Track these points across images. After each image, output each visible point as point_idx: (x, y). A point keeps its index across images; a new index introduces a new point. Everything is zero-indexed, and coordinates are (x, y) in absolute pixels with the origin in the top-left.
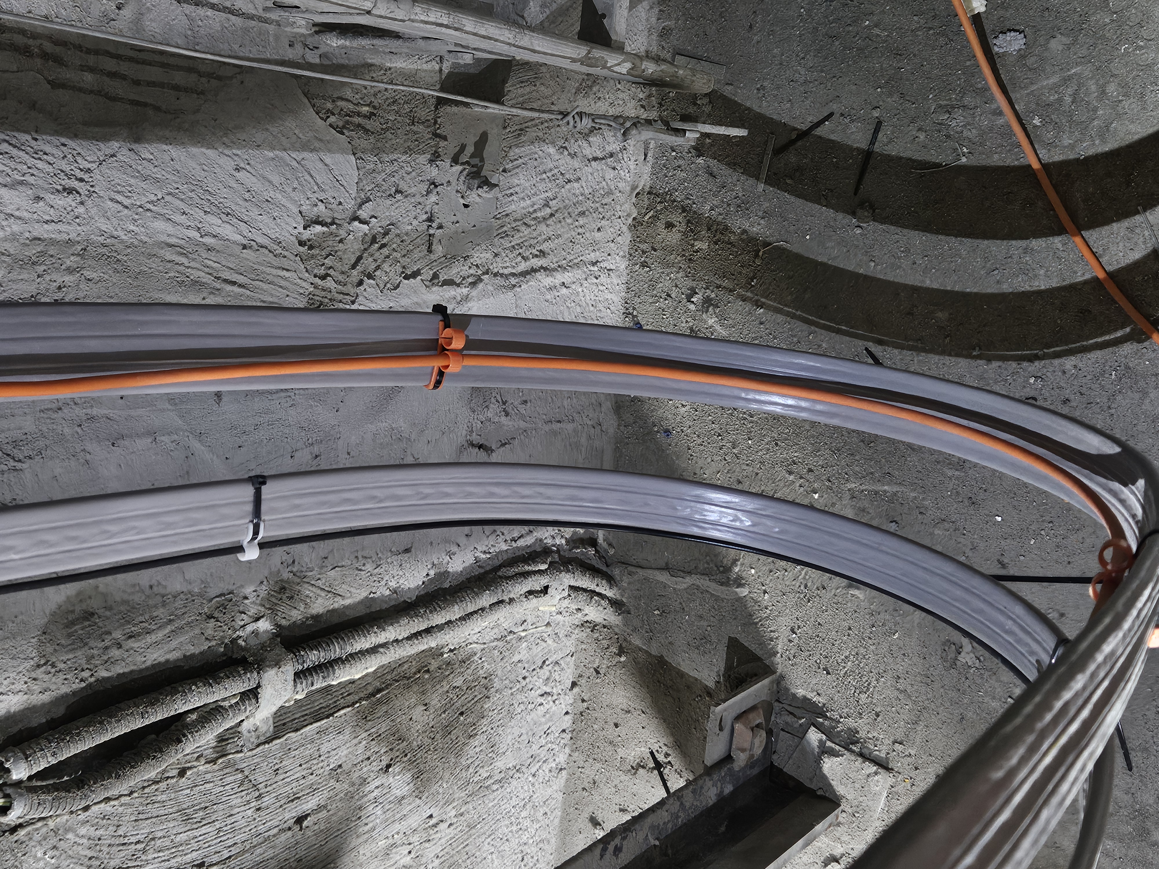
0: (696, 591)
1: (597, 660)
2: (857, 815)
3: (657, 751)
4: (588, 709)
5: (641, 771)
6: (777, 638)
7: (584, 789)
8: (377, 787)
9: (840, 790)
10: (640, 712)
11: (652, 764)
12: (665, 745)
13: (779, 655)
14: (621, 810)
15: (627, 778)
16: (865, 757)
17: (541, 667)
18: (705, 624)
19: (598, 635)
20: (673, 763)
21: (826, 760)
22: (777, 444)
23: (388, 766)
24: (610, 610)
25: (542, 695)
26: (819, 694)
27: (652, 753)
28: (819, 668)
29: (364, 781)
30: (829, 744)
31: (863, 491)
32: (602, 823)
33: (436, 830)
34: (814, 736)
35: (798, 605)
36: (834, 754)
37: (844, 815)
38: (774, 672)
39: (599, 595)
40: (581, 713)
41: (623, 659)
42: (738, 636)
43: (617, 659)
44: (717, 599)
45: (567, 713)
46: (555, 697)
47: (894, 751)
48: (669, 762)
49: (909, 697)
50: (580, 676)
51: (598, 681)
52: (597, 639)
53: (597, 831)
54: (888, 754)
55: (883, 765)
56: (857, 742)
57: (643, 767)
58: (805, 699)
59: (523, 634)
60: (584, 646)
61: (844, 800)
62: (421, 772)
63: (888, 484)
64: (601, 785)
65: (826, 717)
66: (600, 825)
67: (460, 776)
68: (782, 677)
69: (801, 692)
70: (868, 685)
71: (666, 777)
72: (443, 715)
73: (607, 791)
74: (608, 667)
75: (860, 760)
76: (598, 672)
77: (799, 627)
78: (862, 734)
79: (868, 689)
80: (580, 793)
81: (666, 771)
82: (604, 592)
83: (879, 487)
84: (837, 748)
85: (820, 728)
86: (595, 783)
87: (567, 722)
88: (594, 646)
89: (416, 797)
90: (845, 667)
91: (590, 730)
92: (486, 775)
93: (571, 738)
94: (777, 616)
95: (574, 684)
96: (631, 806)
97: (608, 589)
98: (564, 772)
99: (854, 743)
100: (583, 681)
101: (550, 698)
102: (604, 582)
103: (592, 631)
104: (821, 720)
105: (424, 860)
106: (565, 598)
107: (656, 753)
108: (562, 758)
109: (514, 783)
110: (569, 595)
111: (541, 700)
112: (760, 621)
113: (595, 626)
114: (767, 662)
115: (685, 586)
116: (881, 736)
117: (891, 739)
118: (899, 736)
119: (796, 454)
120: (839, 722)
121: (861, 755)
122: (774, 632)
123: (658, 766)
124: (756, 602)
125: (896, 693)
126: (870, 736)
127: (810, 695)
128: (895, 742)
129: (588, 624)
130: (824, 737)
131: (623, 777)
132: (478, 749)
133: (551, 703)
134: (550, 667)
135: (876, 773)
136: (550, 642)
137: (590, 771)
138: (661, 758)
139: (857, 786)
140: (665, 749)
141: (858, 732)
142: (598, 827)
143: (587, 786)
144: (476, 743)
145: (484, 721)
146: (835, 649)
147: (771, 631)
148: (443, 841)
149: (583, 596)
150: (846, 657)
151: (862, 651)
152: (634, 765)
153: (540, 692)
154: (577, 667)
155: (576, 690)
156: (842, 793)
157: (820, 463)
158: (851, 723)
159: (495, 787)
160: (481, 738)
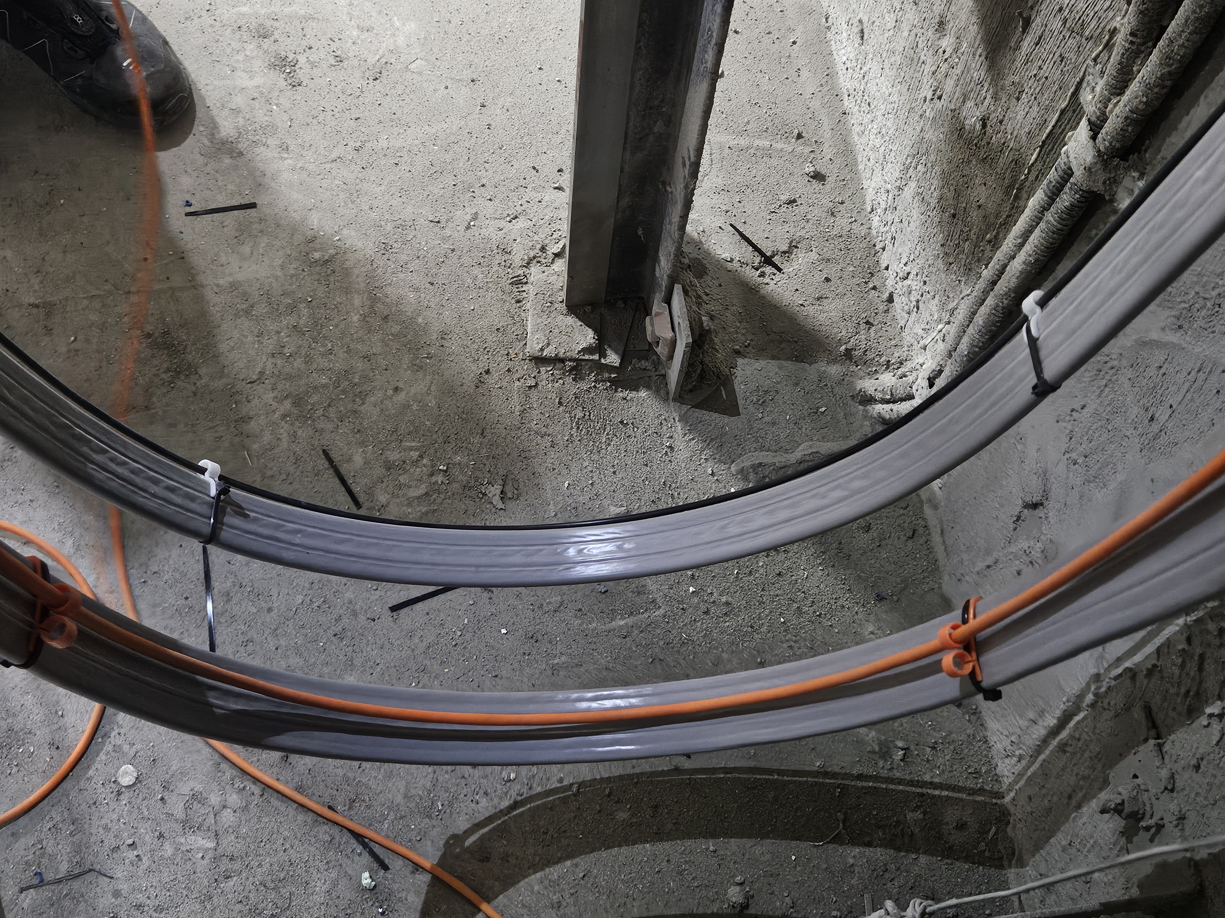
0: (788, 447)
1: (873, 335)
2: (549, 304)
3: (774, 275)
4: (866, 283)
5: (785, 248)
6: (685, 434)
7: (842, 203)
8: (985, 98)
9: (571, 320)
10: (805, 304)
11: (776, 259)
12: (767, 284)
13: (677, 420)
14: (794, 201)
15: (798, 234)
17: (918, 301)
18: (766, 419)
19: (882, 360)
20: (753, 270)
22: (752, 627)
23: (984, 126)
26: (625, 399)
27: (779, 270)
28: (632, 424)
30: (596, 357)
31: (646, 610)
34: (613, 358)
40: (872, 275)
41: (843, 348)
43: (849, 346)
44: (762, 448)
45: (887, 268)
46: (898, 278)
47: (534, 377)
48: (757, 269)
50: (887, 311)
51: (864, 315)
52: (881, 356)
53: (812, 169)
54: (539, 372)
55: (539, 360)
56: (570, 371)
57: (784, 252)
58: (636, 389)
59: (940, 326)
60: (893, 342)
63: (621, 627)
64: (824, 215)
66: (811, 177)
69: (643, 394)
73: (817, 212)
74: (857, 333)
75: (561, 355)
76: (867, 323)
77: (666, 453)
78: (569, 380)
79: (577, 423)
80: (845, 197)
81: (758, 260)
82: (885, 406)
83: (630, 621)
86: (832, 214)
87: (884, 259)
88: (881, 348)
90: (607, 434)
91: (857, 263)
93: (874, 245)
94: (692, 456)
95: (890, 299)
96: (784, 209)
98: (869, 209)
100: (882, 307)
101: (901, 275)
103: (889, 361)
104: (613, 376)
105: (930, 52)
106: (913, 382)
107: (776, 271)
108: (876, 221)
112: (708, 444)
113: (887, 368)
114: (685, 408)
115: (800, 448)
116: (550, 385)
117: (540, 387)
118: (534, 393)
122: (690, 440)
123: (768, 261)
124: (720, 461)
126: (561, 381)
127: (633, 394)
128: (537, 384)
130: (603, 361)
131: (802, 233)
132: (933, 188)
133: (899, 271)
134: (912, 305)
135: (542, 350)
136: (920, 332)
137: (842, 223)
138: (769, 270)
139: (557, 331)
140: (766, 280)
142: (812, 174)
143: (841, 207)
144: (935, 194)
145: (937, 220)
146: (623, 447)
147: (693, 439)
150: (609, 445)
151: (595, 457)
152: (795, 250)
153: (911, 276)
154: (894, 318)
155: (886, 296)
157: (699, 624)
160: (933, 202)
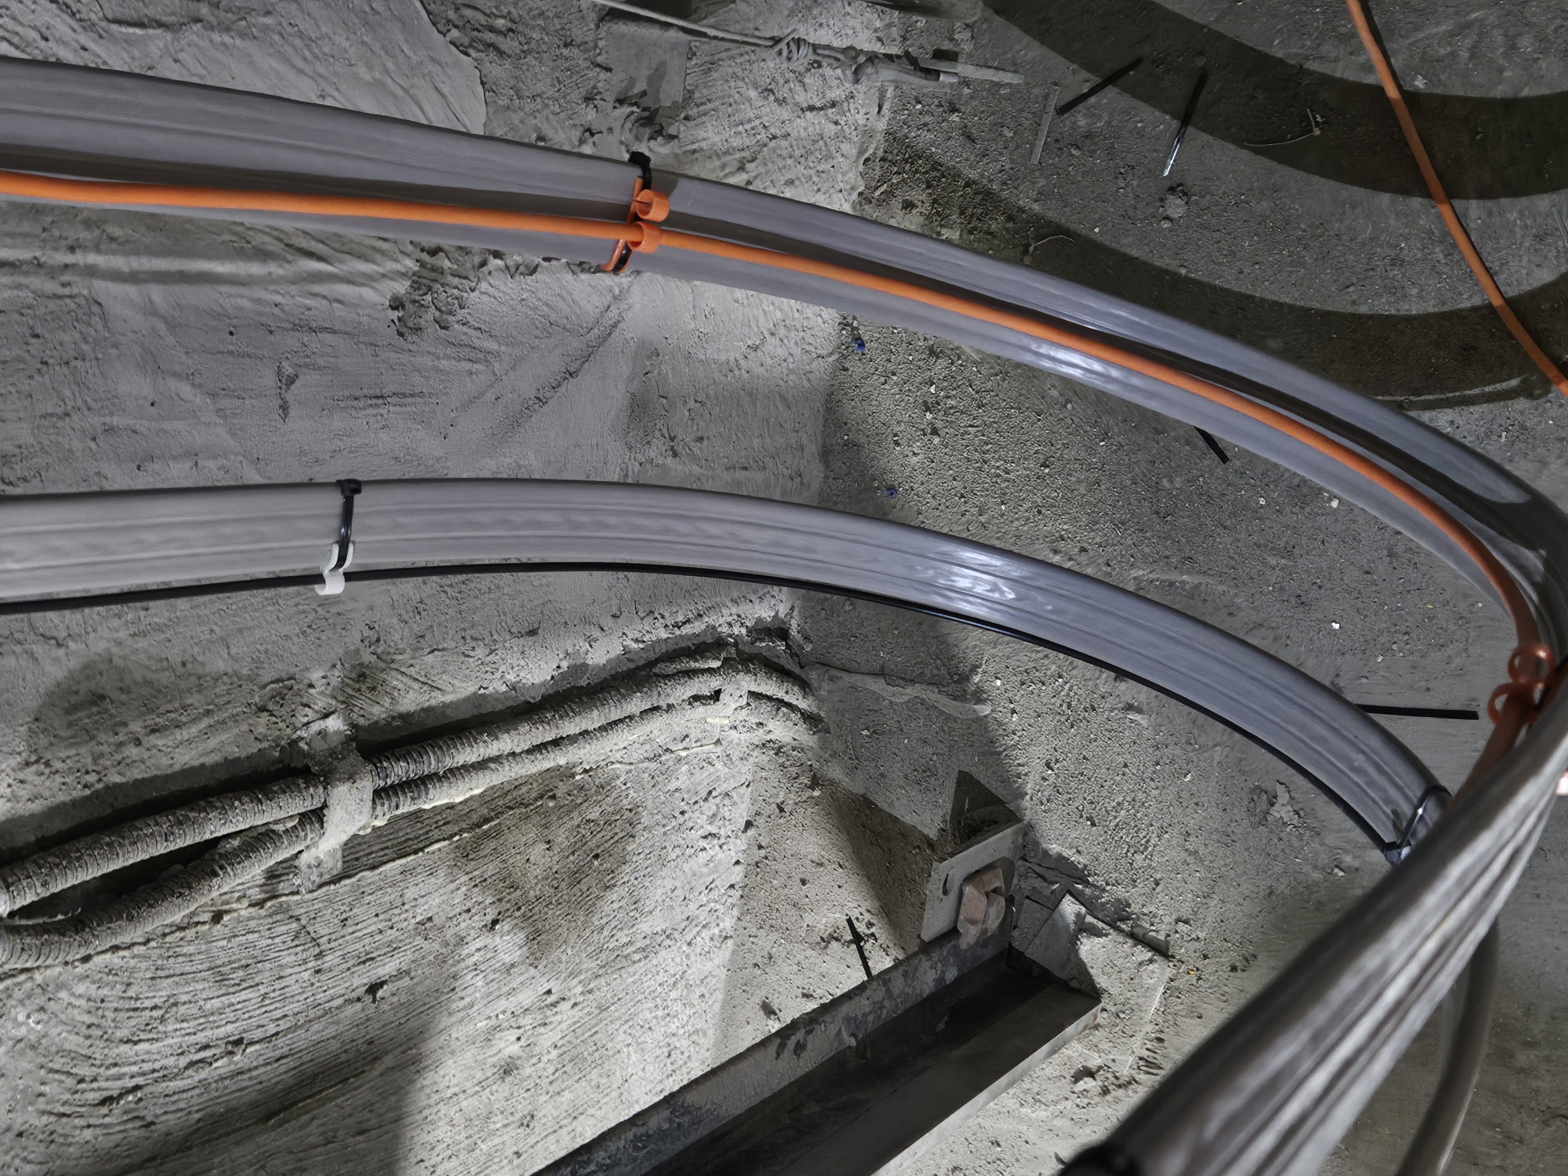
0: (919, 706)
1: (782, 794)
2: (1122, 1016)
3: (857, 919)
4: (766, 858)
5: (834, 944)
6: (1026, 775)
7: (756, 965)
8: (479, 950)
9: (1102, 981)
10: (836, 866)
11: (849, 936)
12: (868, 911)
13: (1028, 797)
14: (805, 996)
15: (814, 953)
16: (1138, 939)
17: (706, 800)
18: (930, 750)
19: (784, 759)
20: (877, 936)
21: (1084, 940)
22: (1039, 512)
23: (495, 922)
24: (802, 727)
25: (705, 837)
26: (1078, 852)
27: (849, 921)
28: (1081, 817)
29: (461, 941)
30: (1089, 919)
31: (1152, 581)
32: (777, 1011)
33: (555, 1010)
34: (1070, 908)
35: (1057, 732)
36: (1096, 933)
37: (1105, 1014)
38: (1019, 820)
39: (789, 705)
40: (757, 863)
41: (816, 793)
42: (973, 771)
43: (809, 793)
44: (948, 718)
45: (738, 863)
46: (723, 840)
47: (1177, 932)
48: (873, 934)
49: (1202, 861)
50: (758, 814)
51: (782, 821)
52: (782, 765)
53: (770, 1022)
54: (1169, 935)
55: (1161, 950)
56: (1128, 918)
57: (837, 939)
58: (1061, 858)
59: (683, 754)
60: (764, 774)
61: (1106, 995)
62: (538, 933)
63: (1188, 573)
64: (779, 961)
65: (1087, 883)
66: (775, 1014)
67: (590, 940)
68: (1031, 827)
69: (1055, 848)
70: (1147, 842)
71: (867, 954)
72: (571, 858)
73: (787, 968)
74: (796, 804)
75: (1130, 942)
76: (782, 810)
77: (1057, 761)
78: (1135, 908)
79: (1146, 848)
80: (750, 971)
81: (868, 946)
82: (795, 702)
83: (1174, 577)
84: (1100, 925)
85: (1078, 897)
86: (770, 958)
87: (737, 875)
88: (779, 774)
89: (531, 965)
90: (1116, 817)
91: (767, 886)
92: (625, 940)
93: (742, 897)
94: (1028, 745)
95: (749, 824)
96: (818, 991)
97: (800, 698)
98: (730, 942)
99: (1123, 919)
100: (760, 821)
101: (716, 841)
102: (796, 688)
103: (776, 754)
104: (1080, 887)
105: (537, 1050)
106: (742, 708)
107: (855, 922)
108: (728, 923)
109: (663, 953)
110: (748, 704)
111: (703, 843)
112: (1005, 750)
113: (780, 747)
114: (1011, 806)
115: (906, 698)
116: (1161, 912)
117: (1174, 917)
118: (1185, 913)
119: (1065, 527)
120: (1104, 890)
121: (1132, 935)
122: (1023, 766)
123: (858, 939)
124: (1000, 724)
125: (1184, 855)
126: (1145, 910)
127: (1067, 853)
128: (1178, 920)
129: (771, 744)
130: (1084, 910)
131: (809, 952)
132: (615, 906)
133: (717, 848)
134: (717, 800)
135: (1151, 961)
136: (719, 765)
137: (766, 942)
138: (861, 928)
139: (1124, 976)
140: (867, 916)
141: (1129, 905)
142: (772, 1017)
143: (760, 961)
144: (615, 897)
145: (627, 868)
146: (1104, 793)
147: (1019, 765)
148: (564, 1026)
149: (766, 707)
150: (1119, 804)
151: (1141, 796)
152: (825, 936)
153: (702, 832)
154: (754, 801)
155: (751, 832)
156: (1104, 985)
157: (1098, 540)
158: (1120, 892)
159: (636, 957)
160: (621, 891)
